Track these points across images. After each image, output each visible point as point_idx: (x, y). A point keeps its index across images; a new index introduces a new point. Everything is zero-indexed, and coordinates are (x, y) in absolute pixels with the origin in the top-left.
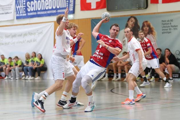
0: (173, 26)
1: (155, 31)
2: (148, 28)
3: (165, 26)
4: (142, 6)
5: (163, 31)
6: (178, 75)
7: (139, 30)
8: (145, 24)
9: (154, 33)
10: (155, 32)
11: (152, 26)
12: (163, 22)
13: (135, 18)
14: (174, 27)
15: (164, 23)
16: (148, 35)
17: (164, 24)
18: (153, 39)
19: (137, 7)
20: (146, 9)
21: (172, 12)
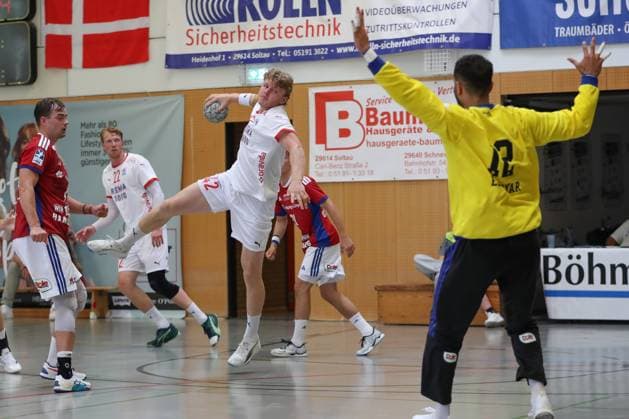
3: (91, 140)
4: (18, 74)
5: (84, 158)
7: (5, 151)
8: (28, 134)
12: (83, 129)
15: (88, 131)
17: (87, 135)
19: (3, 76)
20: (28, 87)
21: (113, 96)
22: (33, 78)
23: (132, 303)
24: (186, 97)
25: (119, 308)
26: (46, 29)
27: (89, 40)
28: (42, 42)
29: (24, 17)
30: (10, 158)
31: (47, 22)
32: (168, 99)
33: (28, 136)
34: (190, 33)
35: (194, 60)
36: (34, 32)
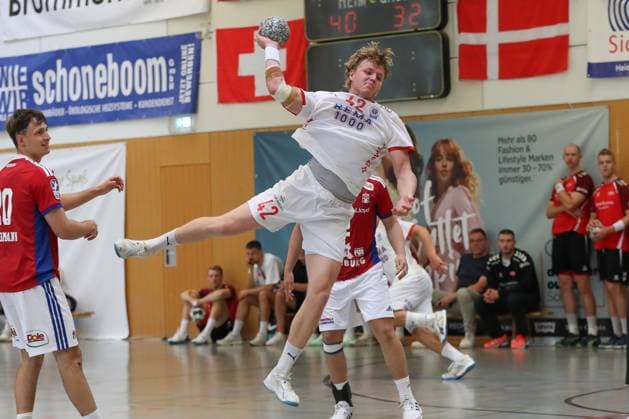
0: (538, 159)
1: (475, 175)
2: (450, 165)
3: (510, 155)
4: (430, 87)
5: (502, 175)
6: (553, 325)
7: (418, 169)
8: (442, 150)
9: (471, 182)
10: (474, 179)
11: (463, 157)
12: (501, 144)
14: (542, 162)
15: (505, 146)
16: (451, 188)
17: (505, 151)
18: (468, 201)
19: (414, 90)
20: (443, 99)
21: (532, 109)
22: (446, 91)
23: (556, 330)
24: (610, 108)
25: (542, 335)
26: (459, 39)
27: (505, 49)
28: (455, 52)
29: (437, 26)
31: (460, 31)
32: (590, 111)
33: (442, 153)
34: (613, 40)
35: (619, 68)
36: (446, 42)
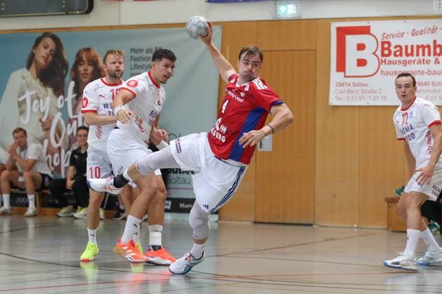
2: (90, 69)
3: (139, 63)
4: (77, 4)
6: (170, 203)
7: (65, 72)
8: (84, 56)
11: (101, 63)
12: (133, 54)
13: (56, 40)
15: (136, 55)
17: (136, 59)
19: (64, 6)
20: (87, 15)
21: (159, 26)
22: (90, 9)
23: (171, 207)
24: (222, 27)
30: (68, 77)
33: (84, 59)
